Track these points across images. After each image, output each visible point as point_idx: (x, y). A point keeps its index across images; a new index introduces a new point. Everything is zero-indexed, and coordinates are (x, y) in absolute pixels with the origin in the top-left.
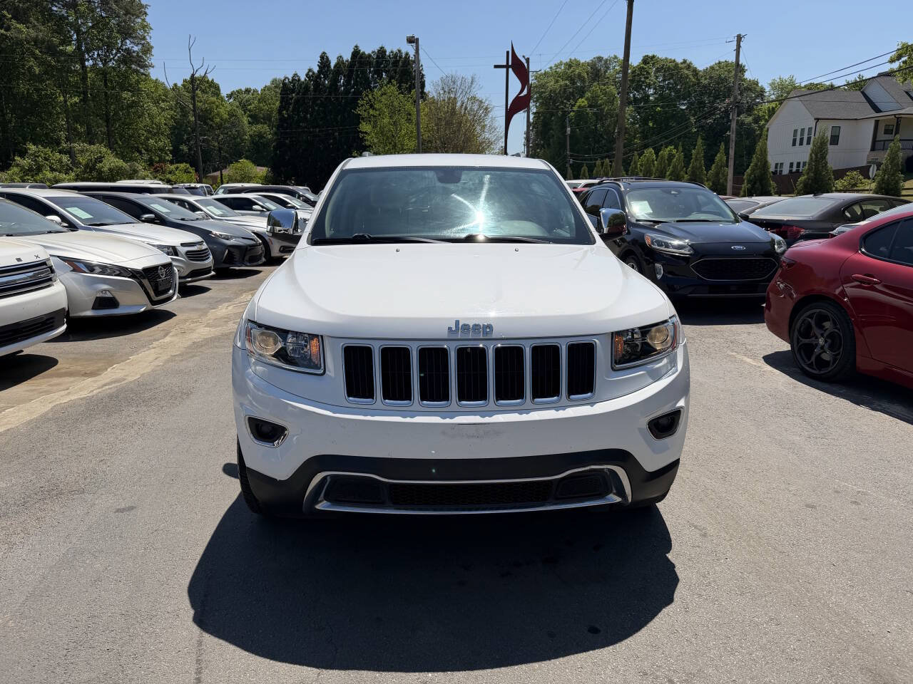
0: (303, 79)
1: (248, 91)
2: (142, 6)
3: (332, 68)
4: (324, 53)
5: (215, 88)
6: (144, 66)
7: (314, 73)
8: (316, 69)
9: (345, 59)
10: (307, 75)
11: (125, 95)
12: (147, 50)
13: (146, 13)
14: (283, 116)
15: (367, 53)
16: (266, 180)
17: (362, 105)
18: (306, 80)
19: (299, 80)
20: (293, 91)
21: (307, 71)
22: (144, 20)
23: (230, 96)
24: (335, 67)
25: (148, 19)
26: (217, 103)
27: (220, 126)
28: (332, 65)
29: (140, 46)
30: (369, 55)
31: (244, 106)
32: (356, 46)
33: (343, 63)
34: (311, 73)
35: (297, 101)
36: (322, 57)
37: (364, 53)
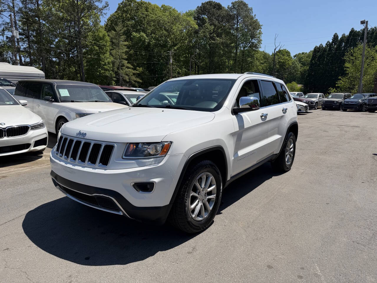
0: (324, 46)
1: (303, 53)
2: (260, 26)
3: (339, 39)
4: (336, 33)
5: (288, 53)
6: (258, 48)
7: (330, 43)
8: (331, 41)
9: (346, 35)
10: (326, 44)
11: (249, 59)
12: (260, 41)
13: (261, 28)
14: (313, 63)
15: (357, 31)
16: (301, 90)
17: (347, 55)
18: (325, 46)
19: (322, 47)
20: (319, 52)
21: (327, 42)
22: (260, 31)
23: (295, 56)
24: (340, 39)
25: (262, 30)
26: (288, 59)
27: (287, 68)
28: (339, 38)
29: (257, 41)
30: (359, 32)
31: (300, 60)
32: (353, 29)
33: (345, 37)
34: (328, 43)
35: (320, 56)
36: (334, 36)
37: (356, 31)
